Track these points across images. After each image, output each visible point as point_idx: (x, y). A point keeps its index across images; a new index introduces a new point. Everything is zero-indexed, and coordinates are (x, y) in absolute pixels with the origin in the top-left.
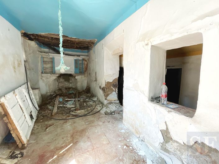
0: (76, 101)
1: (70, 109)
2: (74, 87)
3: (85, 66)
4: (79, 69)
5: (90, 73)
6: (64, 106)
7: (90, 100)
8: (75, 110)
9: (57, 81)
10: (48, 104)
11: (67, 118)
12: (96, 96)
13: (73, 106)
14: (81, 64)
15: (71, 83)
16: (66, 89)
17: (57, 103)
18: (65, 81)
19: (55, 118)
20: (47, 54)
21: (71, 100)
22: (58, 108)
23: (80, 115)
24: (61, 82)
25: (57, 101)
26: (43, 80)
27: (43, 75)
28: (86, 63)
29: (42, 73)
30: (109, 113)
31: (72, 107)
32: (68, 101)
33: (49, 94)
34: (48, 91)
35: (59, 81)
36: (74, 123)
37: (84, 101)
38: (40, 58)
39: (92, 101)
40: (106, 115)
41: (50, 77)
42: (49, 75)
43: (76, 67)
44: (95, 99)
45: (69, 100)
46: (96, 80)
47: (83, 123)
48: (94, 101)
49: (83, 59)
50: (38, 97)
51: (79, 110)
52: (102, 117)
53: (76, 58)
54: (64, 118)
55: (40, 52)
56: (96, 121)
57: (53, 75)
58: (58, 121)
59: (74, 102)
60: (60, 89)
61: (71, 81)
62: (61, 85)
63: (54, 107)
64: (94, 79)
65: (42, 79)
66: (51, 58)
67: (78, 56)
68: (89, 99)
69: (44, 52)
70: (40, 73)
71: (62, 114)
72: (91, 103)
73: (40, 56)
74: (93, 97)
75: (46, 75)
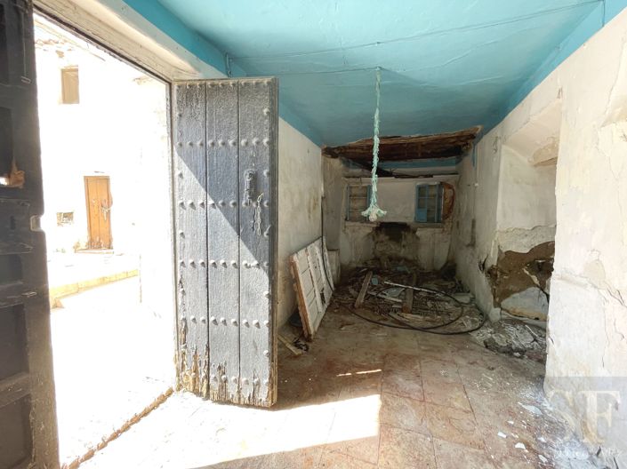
0: (407, 290)
1: (390, 304)
2: (410, 257)
3: (448, 201)
4: (428, 211)
5: (458, 223)
6: (380, 295)
7: (448, 298)
8: (402, 310)
9: (374, 239)
10: (350, 284)
11: (382, 322)
12: (469, 292)
13: (398, 301)
14: (434, 196)
15: (404, 246)
16: (391, 259)
17: (366, 285)
18: (390, 239)
19: (358, 313)
20: (358, 180)
21: (396, 286)
22: (368, 297)
23: (412, 325)
24: (382, 242)
25: (366, 282)
26: (347, 234)
27: (347, 224)
28: (449, 193)
29: (346, 219)
30: (502, 349)
31: (396, 303)
32: (388, 287)
33: (354, 265)
34: (354, 259)
35: (376, 240)
36: (395, 336)
37: (430, 297)
38: (345, 189)
39: (453, 303)
40: (487, 351)
41: (360, 229)
42: (358, 224)
43: (419, 206)
44: (464, 299)
45: (393, 287)
46: (473, 244)
47: (416, 343)
48: (460, 304)
49: (442, 184)
50: (334, 268)
51: (411, 313)
52: (472, 350)
53: (421, 182)
54: (376, 319)
55: (347, 177)
56: (450, 352)
57: (365, 224)
58: (363, 321)
59: (403, 293)
60: (377, 259)
61: (404, 243)
62: (380, 248)
63: (359, 292)
64: (468, 241)
65: (344, 231)
66: (366, 187)
67: (426, 176)
68: (446, 295)
69: (354, 177)
70: (342, 220)
71: (373, 310)
72: (448, 306)
73: (346, 185)
74: (458, 291)
75: (352, 224)
